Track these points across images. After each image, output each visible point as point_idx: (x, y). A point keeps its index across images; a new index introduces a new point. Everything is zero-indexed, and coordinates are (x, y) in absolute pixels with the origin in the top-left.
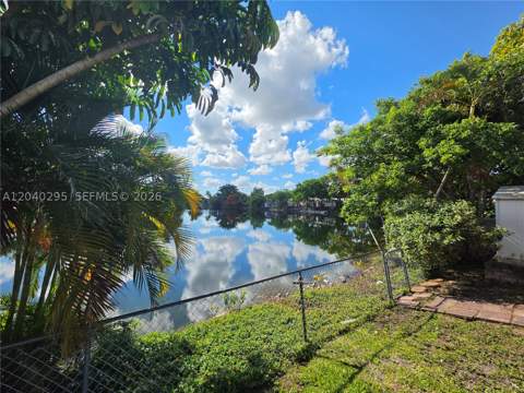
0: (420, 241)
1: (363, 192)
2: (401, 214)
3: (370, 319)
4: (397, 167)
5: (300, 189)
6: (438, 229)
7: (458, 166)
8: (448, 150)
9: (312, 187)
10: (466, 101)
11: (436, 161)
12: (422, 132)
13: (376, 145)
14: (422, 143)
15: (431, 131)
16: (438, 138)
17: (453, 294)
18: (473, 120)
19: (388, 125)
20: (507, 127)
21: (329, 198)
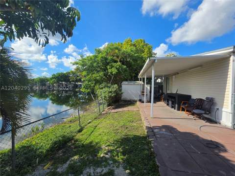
0: (107, 96)
1: (89, 81)
2: (102, 88)
3: (95, 118)
4: (101, 74)
5: (54, 77)
6: (111, 92)
7: (116, 75)
8: (114, 71)
9: (61, 77)
10: (118, 57)
11: (111, 73)
12: (108, 64)
13: (95, 64)
14: (108, 67)
15: (110, 64)
16: (112, 67)
17: (113, 109)
18: (119, 63)
19: (99, 59)
20: (125, 67)
21: (70, 82)
